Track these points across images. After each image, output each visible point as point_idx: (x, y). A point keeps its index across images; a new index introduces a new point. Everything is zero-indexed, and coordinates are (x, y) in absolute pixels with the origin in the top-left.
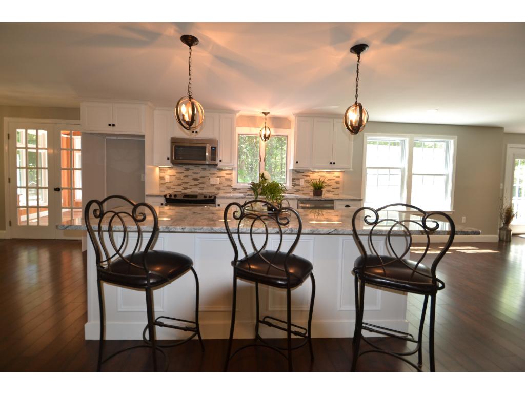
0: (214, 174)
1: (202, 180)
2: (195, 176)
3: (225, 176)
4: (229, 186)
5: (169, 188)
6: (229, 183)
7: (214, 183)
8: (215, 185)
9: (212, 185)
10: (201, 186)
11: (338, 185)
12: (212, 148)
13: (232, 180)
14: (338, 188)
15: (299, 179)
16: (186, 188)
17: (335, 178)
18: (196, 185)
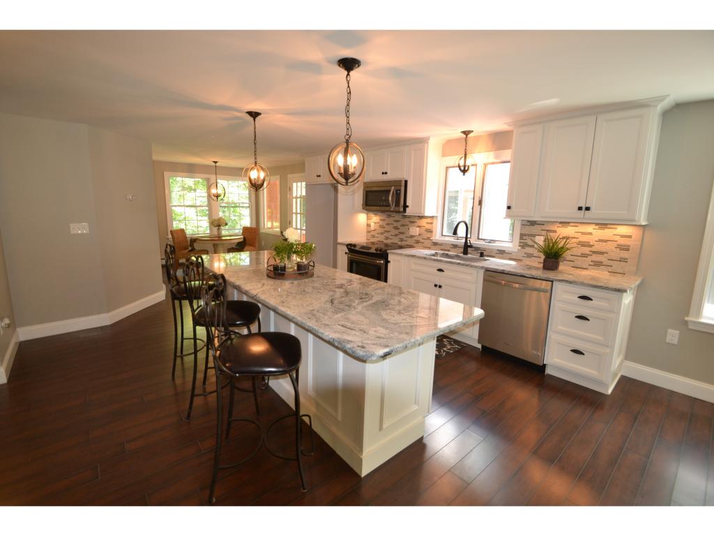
0: (414, 222)
1: (402, 229)
2: (395, 224)
3: (425, 225)
4: (429, 238)
5: (373, 236)
6: (428, 235)
7: (413, 234)
8: (414, 236)
9: (412, 237)
10: (401, 236)
11: (624, 254)
12: (397, 191)
13: (432, 232)
14: (623, 260)
15: (534, 236)
16: (387, 238)
17: (617, 238)
18: (396, 235)
